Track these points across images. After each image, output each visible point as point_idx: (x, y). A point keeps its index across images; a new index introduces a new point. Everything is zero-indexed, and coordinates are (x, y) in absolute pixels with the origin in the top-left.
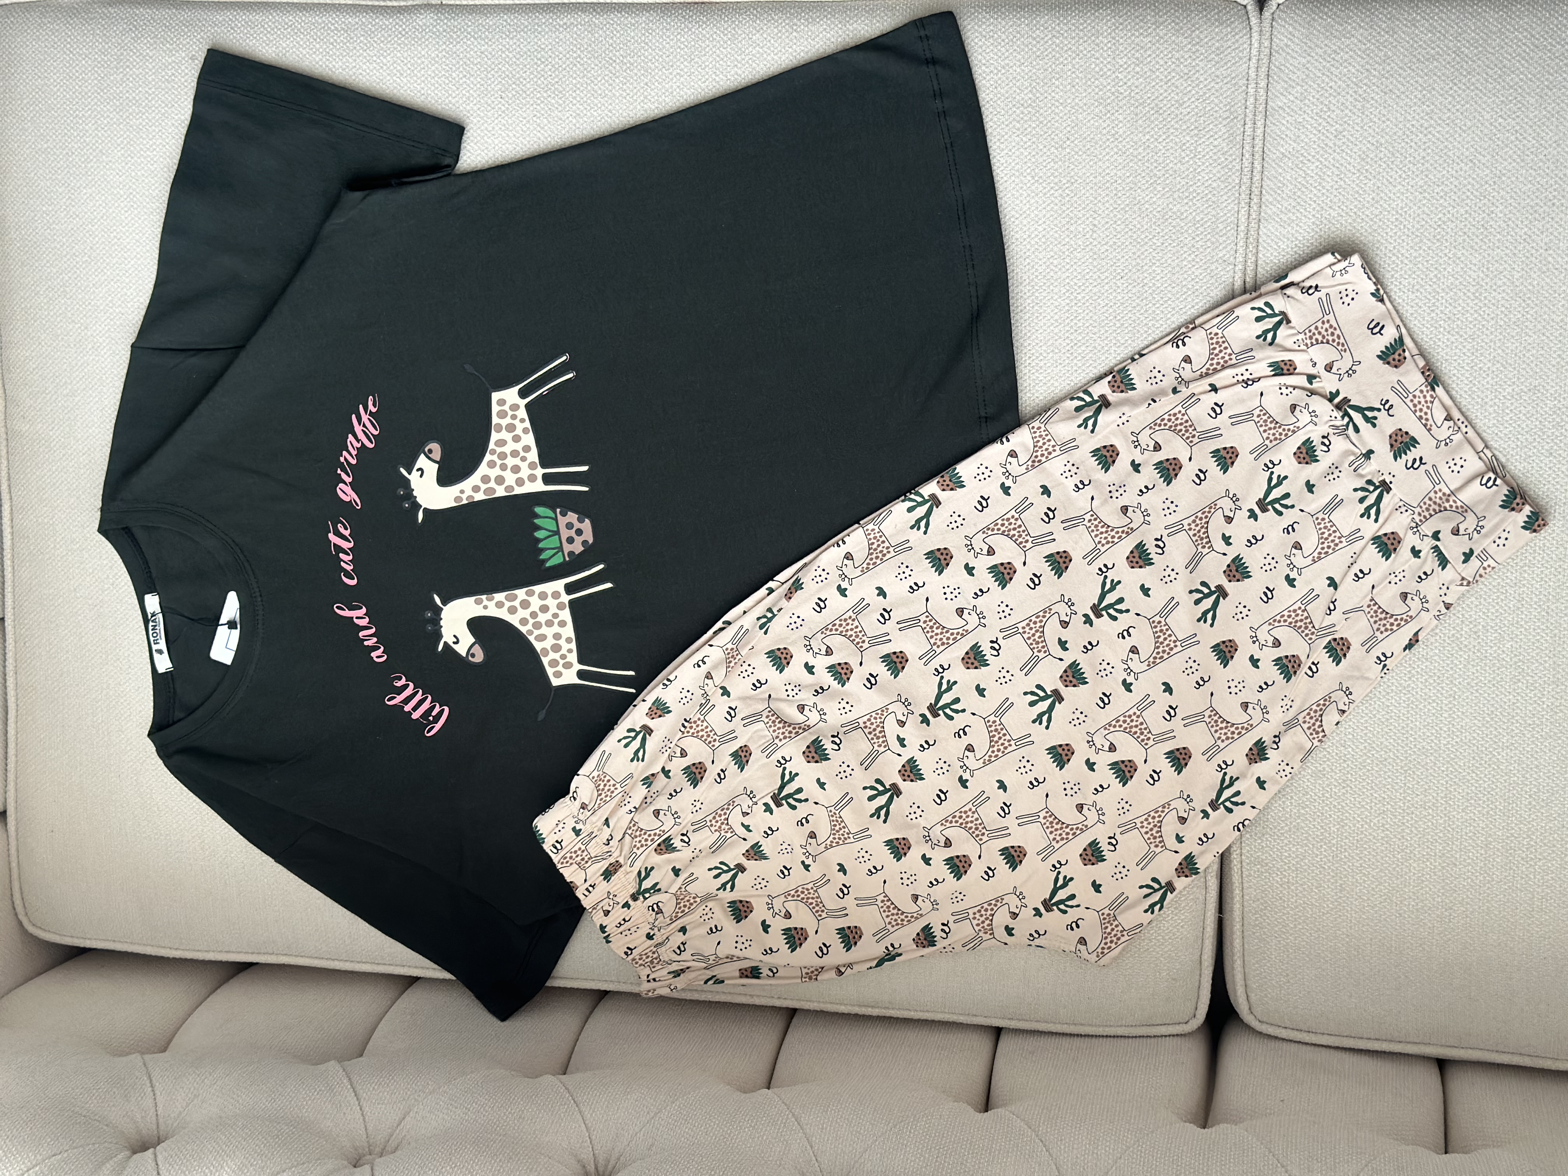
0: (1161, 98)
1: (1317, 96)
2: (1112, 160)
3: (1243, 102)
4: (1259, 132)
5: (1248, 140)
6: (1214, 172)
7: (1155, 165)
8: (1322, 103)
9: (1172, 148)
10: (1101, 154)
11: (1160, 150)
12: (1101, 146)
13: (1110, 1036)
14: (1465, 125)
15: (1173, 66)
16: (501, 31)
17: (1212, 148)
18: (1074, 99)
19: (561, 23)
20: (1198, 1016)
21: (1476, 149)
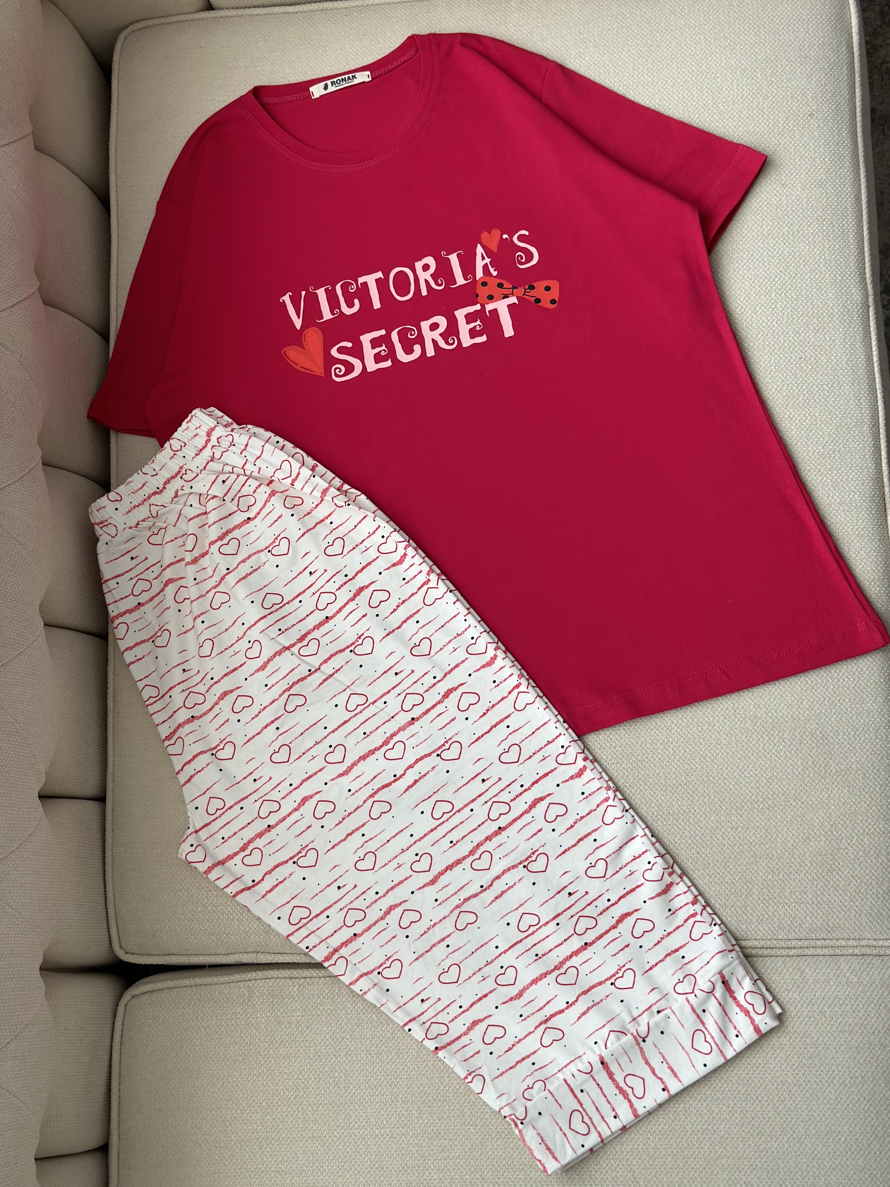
0: (840, 873)
1: (850, 994)
2: (789, 839)
3: (842, 937)
4: (819, 951)
5: (813, 943)
6: (786, 919)
7: (788, 872)
8: (846, 999)
9: (802, 884)
10: (793, 829)
11: (799, 875)
12: (799, 829)
13: (105, 888)
14: (837, 1112)
15: (865, 880)
16: (852, 354)
17: (804, 915)
18: (833, 805)
19: (862, 401)
20: (126, 956)
21: (818, 1122)
